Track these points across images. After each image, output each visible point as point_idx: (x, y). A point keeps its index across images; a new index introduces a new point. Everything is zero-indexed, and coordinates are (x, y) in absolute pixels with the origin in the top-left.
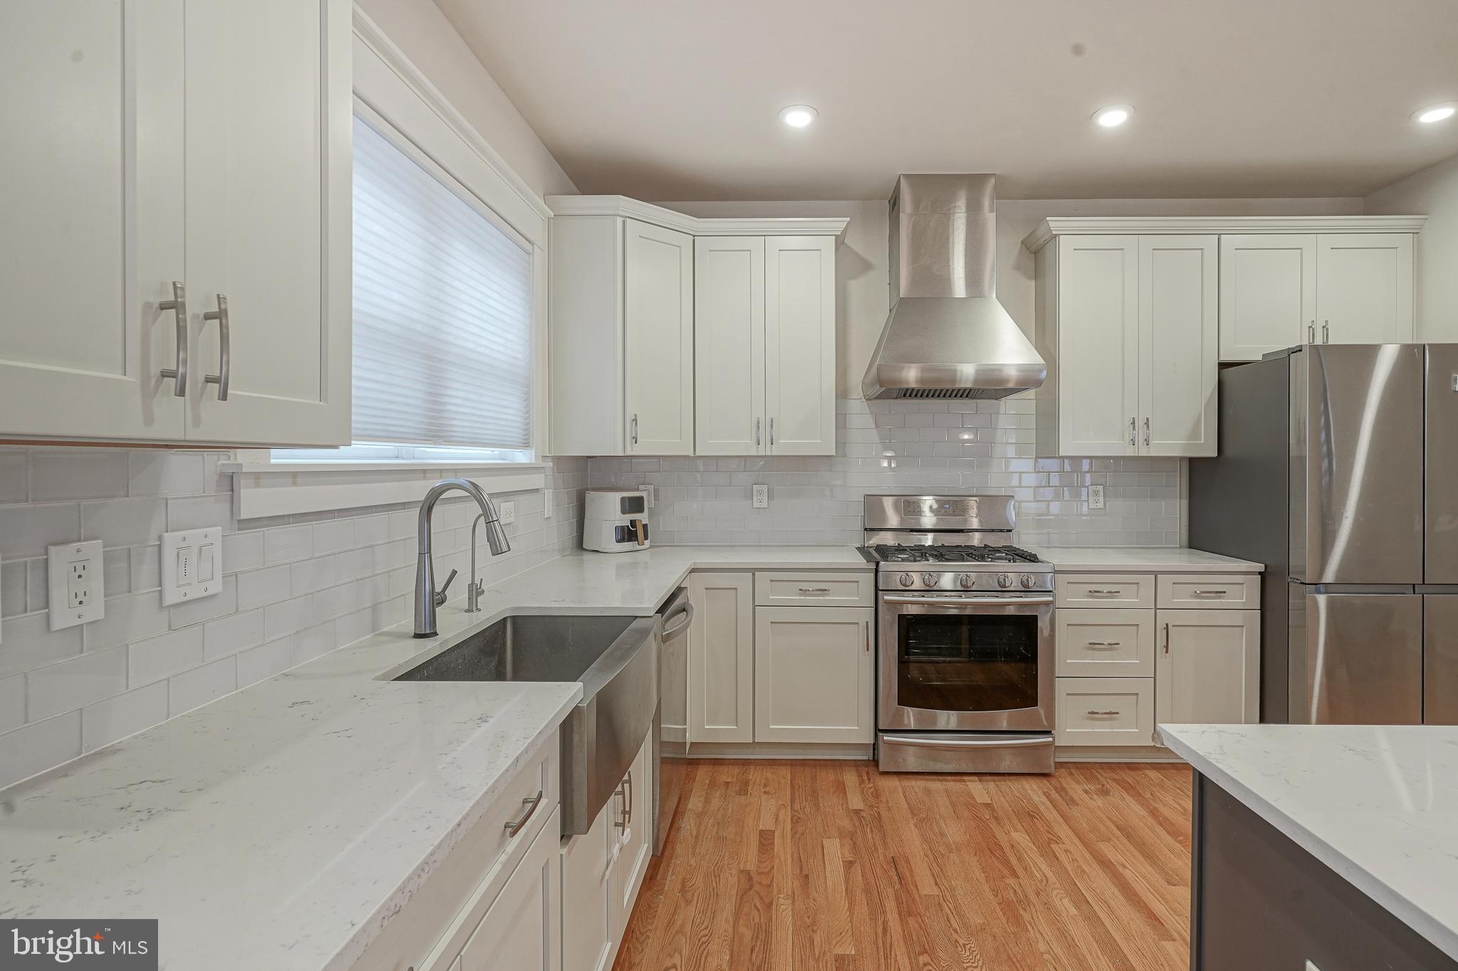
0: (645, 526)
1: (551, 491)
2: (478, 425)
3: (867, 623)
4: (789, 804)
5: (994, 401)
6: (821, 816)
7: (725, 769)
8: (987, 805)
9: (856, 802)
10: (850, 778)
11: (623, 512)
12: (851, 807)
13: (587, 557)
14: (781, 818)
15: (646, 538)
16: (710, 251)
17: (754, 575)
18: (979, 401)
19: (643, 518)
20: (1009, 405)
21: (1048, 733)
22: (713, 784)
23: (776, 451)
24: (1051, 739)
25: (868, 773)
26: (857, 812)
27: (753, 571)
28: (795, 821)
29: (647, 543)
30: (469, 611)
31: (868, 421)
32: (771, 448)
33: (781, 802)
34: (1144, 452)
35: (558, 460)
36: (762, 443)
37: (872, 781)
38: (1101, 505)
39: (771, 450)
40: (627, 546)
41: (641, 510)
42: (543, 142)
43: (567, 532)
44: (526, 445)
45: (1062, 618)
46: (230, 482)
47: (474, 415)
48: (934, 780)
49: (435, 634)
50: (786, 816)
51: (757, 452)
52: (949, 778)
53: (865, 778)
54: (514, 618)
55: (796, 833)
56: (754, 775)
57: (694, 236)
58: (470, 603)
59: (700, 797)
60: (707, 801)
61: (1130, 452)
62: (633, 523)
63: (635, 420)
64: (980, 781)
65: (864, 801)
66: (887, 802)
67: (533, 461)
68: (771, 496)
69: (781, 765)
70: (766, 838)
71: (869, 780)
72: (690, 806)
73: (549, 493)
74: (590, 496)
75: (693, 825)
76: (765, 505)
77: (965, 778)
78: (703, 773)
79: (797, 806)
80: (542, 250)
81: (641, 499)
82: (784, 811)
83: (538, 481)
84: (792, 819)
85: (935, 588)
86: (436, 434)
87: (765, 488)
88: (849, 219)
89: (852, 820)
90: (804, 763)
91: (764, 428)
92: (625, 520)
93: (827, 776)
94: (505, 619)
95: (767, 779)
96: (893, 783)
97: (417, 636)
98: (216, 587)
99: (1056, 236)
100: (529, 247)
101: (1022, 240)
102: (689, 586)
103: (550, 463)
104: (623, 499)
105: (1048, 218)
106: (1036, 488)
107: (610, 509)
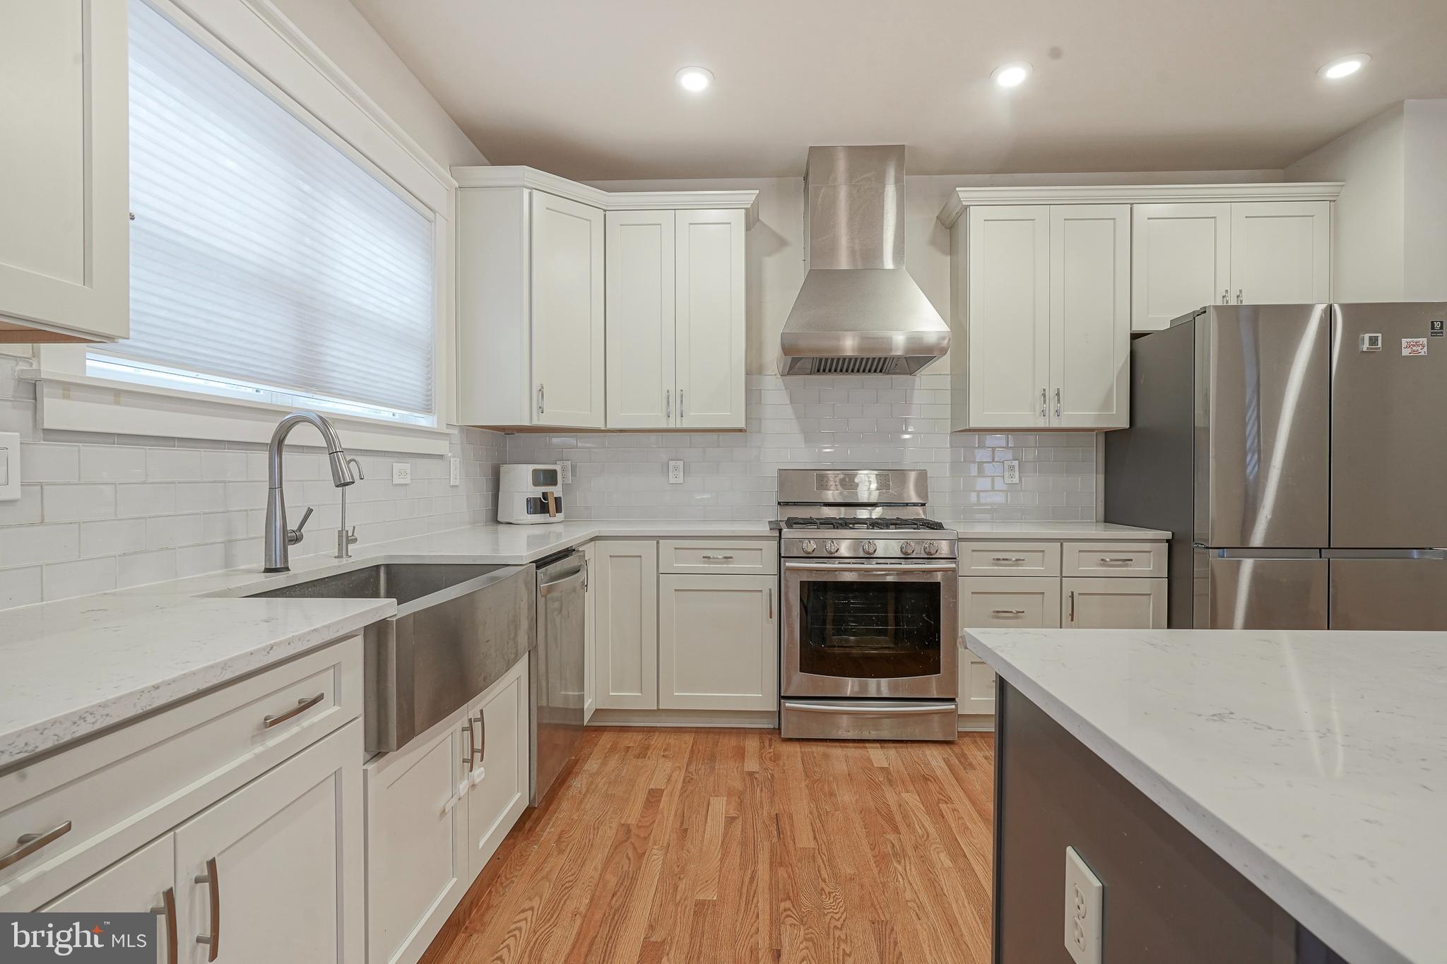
0: (558, 500)
1: (458, 460)
2: (364, 382)
3: (770, 590)
4: (685, 767)
5: (909, 376)
6: (714, 777)
7: (629, 735)
8: (882, 769)
9: (752, 765)
10: (752, 744)
11: (536, 483)
12: (746, 769)
13: (501, 528)
14: (673, 779)
15: (558, 510)
16: (621, 225)
17: (658, 543)
18: (894, 376)
19: (556, 491)
20: (923, 380)
21: (953, 700)
22: (613, 749)
23: (685, 424)
24: (954, 707)
25: (770, 740)
26: (751, 774)
27: (658, 538)
28: (687, 781)
29: (560, 517)
30: (340, 557)
31: (783, 397)
32: (681, 420)
33: (677, 765)
34: (1055, 423)
35: (464, 429)
36: (673, 416)
37: (773, 747)
38: (1016, 480)
39: (681, 422)
40: (540, 517)
41: (554, 483)
42: (449, 114)
43: (481, 502)
44: (428, 409)
45: (965, 588)
47: (359, 371)
48: (835, 747)
49: (287, 569)
50: (679, 777)
51: (668, 423)
52: (851, 745)
53: (767, 744)
54: (387, 566)
55: (685, 791)
56: (657, 741)
57: (605, 211)
58: (340, 550)
59: (597, 759)
60: (604, 764)
61: (1041, 423)
62: (545, 495)
63: (542, 390)
64: (881, 747)
65: (761, 764)
66: (784, 765)
67: (435, 426)
68: (686, 472)
69: (686, 732)
70: (654, 798)
71: (770, 746)
72: (586, 767)
73: (455, 463)
74: (504, 468)
75: (584, 784)
76: (680, 480)
77: (867, 745)
78: (606, 740)
79: (692, 768)
80: (447, 220)
81: (554, 472)
82: (678, 773)
83: (441, 447)
84: (684, 779)
85: (836, 555)
86: (311, 382)
87: (681, 464)
88: (758, 192)
89: (744, 780)
90: (708, 731)
91: (672, 400)
92: (537, 492)
93: (731, 742)
94: (378, 567)
95: (669, 744)
96: (795, 749)
97: (268, 570)
99: (966, 207)
100: (430, 214)
101: (937, 215)
102: (589, 551)
103: (456, 432)
104: (535, 471)
105: (957, 189)
106: (952, 463)
107: (522, 481)
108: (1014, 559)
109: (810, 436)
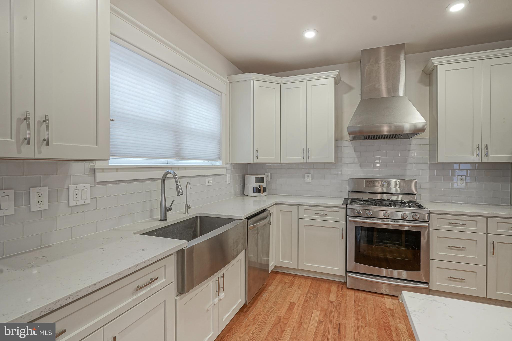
0: (264, 188)
1: (230, 175)
2: (196, 153)
3: (342, 228)
4: (306, 294)
5: (408, 139)
6: (317, 301)
7: (287, 277)
8: (390, 309)
9: (333, 298)
10: (334, 288)
11: (256, 182)
12: (330, 300)
13: (245, 197)
14: (300, 299)
15: (264, 191)
16: (286, 89)
17: (298, 207)
18: (401, 139)
19: (264, 185)
20: (415, 141)
21: (427, 283)
22: (280, 282)
23: (310, 161)
24: (427, 286)
25: (342, 287)
26: (332, 302)
27: (298, 205)
28: (306, 301)
29: (265, 194)
30: (185, 213)
31: (351, 149)
32: (309, 160)
33: (303, 293)
34: (484, 161)
35: (232, 164)
36: (305, 158)
37: (343, 290)
38: (464, 185)
39: (309, 161)
40: (258, 194)
41: (263, 182)
42: (227, 58)
43: (238, 189)
44: (219, 159)
45: (434, 235)
46: (93, 171)
47: (195, 150)
48: (370, 295)
49: (166, 220)
50: (303, 298)
51: (304, 161)
52: (377, 295)
53: (340, 289)
54: (200, 217)
55: (304, 306)
56: (297, 281)
57: (280, 84)
58: (185, 211)
59: (274, 286)
60: (276, 288)
62: (259, 186)
63: (257, 151)
64: (391, 299)
65: (336, 298)
66: (346, 300)
67: (221, 165)
68: (312, 178)
69: (309, 279)
70: (292, 305)
71: (342, 290)
72: (269, 289)
73: (229, 176)
74: (246, 177)
75: (267, 295)
76: (310, 181)
77: (385, 296)
78: (278, 277)
79: (308, 295)
80: (226, 95)
81: (263, 178)
82: (303, 296)
83: (224, 171)
84: (305, 300)
85: (371, 217)
86: (178, 155)
87: (310, 175)
88: (339, 71)
89: (328, 305)
90: (318, 279)
92: (257, 185)
93: (325, 286)
94: (197, 217)
95: (301, 283)
96: (352, 293)
97: (161, 220)
98: (88, 201)
99: (436, 66)
100: (220, 94)
101: (422, 70)
102: (272, 210)
103: (229, 166)
104: (256, 178)
105: (431, 59)
106: (430, 176)
107: (252, 181)
108: (461, 224)
109: (363, 164)
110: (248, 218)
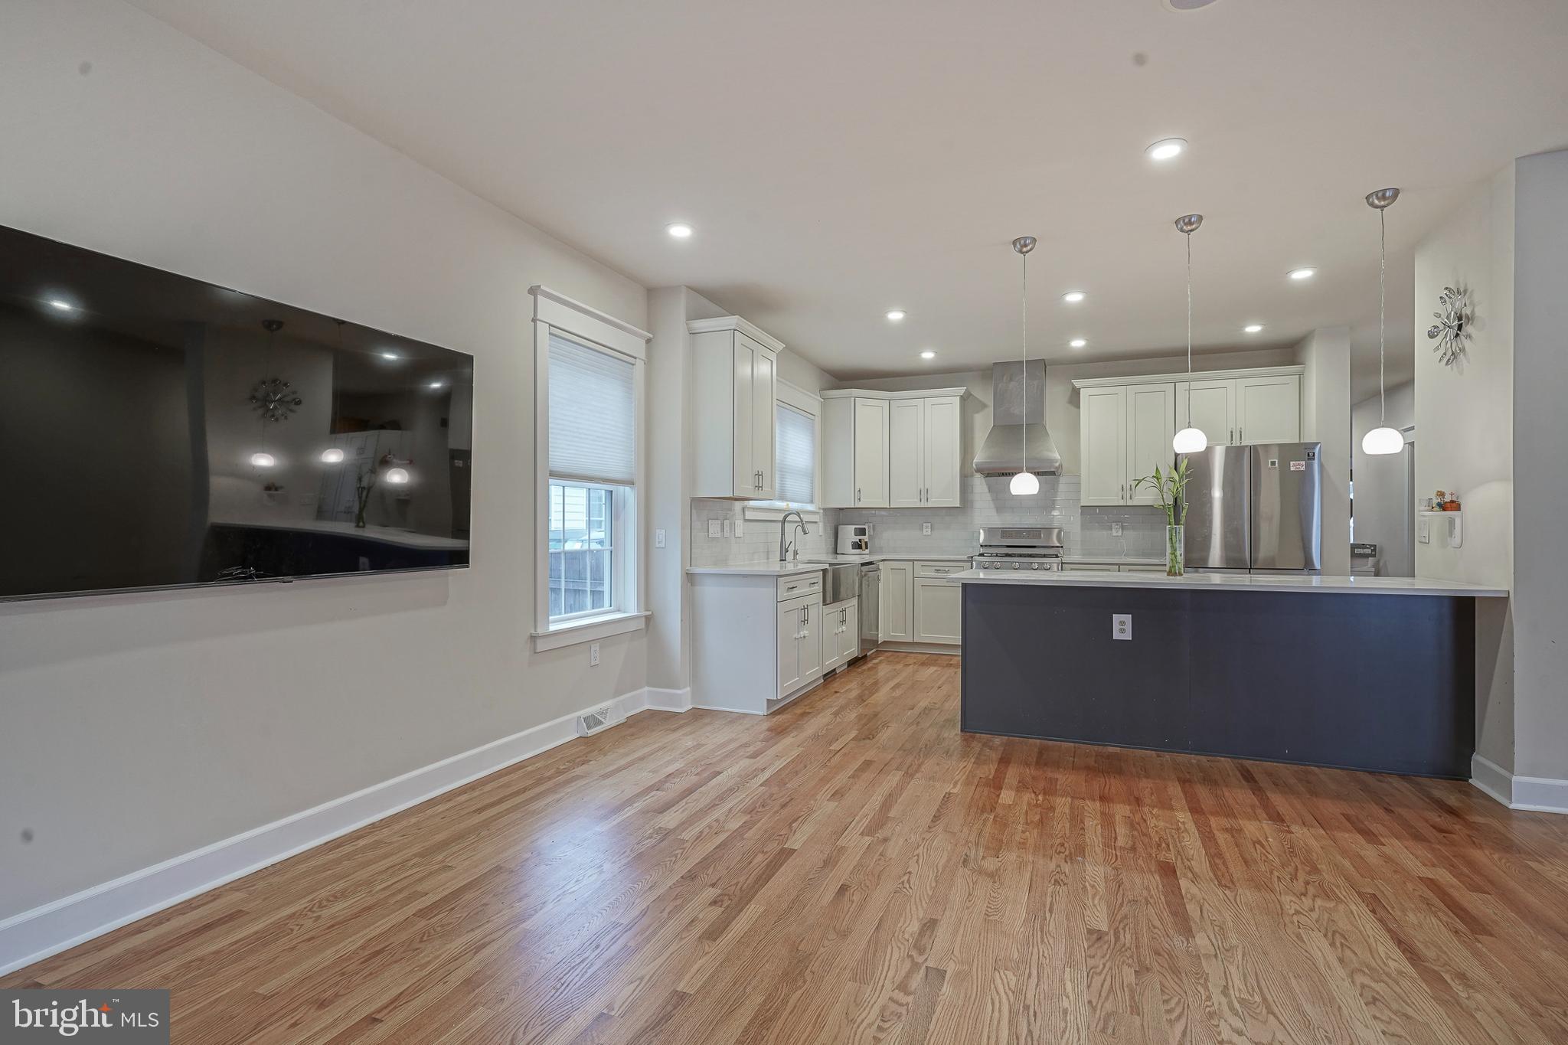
0: (866, 543)
1: (822, 523)
2: (796, 495)
11: (856, 534)
13: (838, 556)
15: (867, 548)
16: (898, 406)
17: (915, 563)
19: (866, 538)
20: (1064, 479)
23: (930, 505)
27: (913, 561)
29: (867, 551)
31: (984, 489)
32: (927, 503)
34: (1130, 503)
35: (825, 510)
36: (922, 500)
38: (1120, 534)
39: (927, 505)
40: (858, 551)
41: (865, 534)
42: (819, 369)
43: (831, 546)
44: (812, 502)
47: (795, 489)
49: (785, 560)
51: (922, 505)
57: (890, 400)
61: (1122, 503)
62: (860, 540)
63: (859, 491)
67: (814, 509)
68: (932, 529)
73: (821, 525)
74: (840, 527)
76: (929, 533)
80: (819, 419)
81: (865, 529)
83: (816, 518)
87: (929, 524)
88: (966, 387)
91: (925, 493)
92: (857, 539)
97: (781, 560)
98: (742, 536)
99: (1080, 389)
100: (813, 417)
101: (1065, 391)
102: (881, 565)
103: (822, 511)
104: (855, 528)
105: (1074, 381)
106: (1081, 524)
107: (849, 534)
109: (1001, 509)
110: (863, 565)
